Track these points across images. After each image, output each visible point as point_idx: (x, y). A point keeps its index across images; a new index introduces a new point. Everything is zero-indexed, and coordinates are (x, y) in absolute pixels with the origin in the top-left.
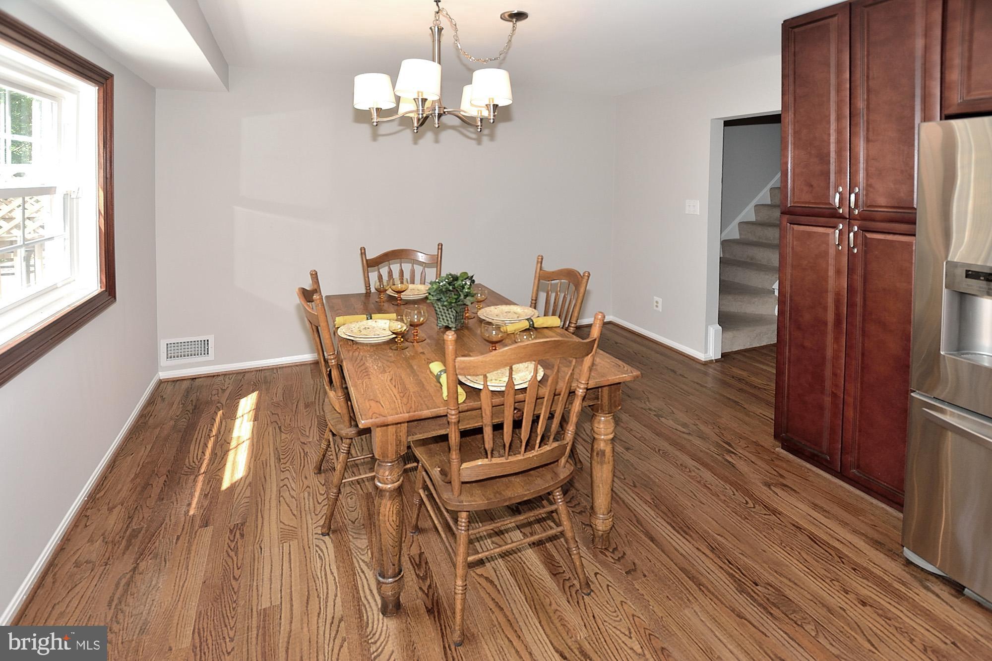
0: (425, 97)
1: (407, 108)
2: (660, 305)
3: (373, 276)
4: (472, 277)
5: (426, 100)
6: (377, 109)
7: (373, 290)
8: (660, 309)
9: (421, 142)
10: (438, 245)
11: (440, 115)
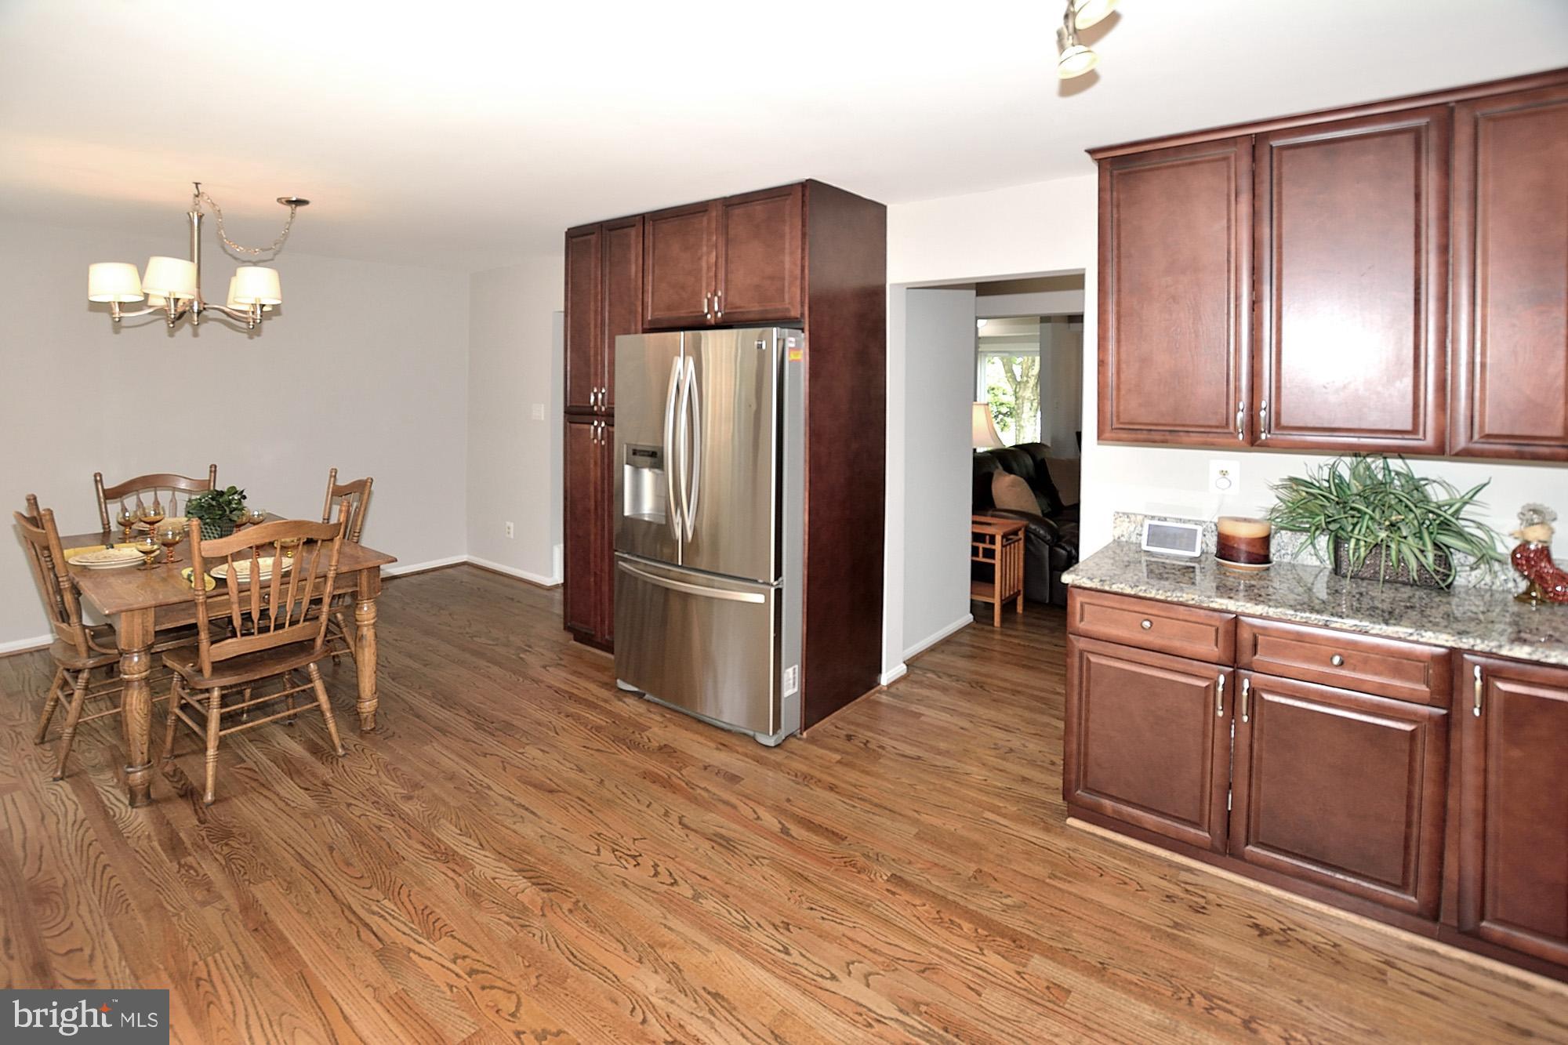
0: (177, 297)
1: (157, 301)
2: (512, 530)
3: (114, 508)
4: (242, 492)
5: (178, 299)
6: (120, 303)
7: (114, 527)
8: (512, 536)
9: (178, 334)
10: (211, 467)
11: (199, 313)
